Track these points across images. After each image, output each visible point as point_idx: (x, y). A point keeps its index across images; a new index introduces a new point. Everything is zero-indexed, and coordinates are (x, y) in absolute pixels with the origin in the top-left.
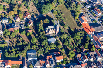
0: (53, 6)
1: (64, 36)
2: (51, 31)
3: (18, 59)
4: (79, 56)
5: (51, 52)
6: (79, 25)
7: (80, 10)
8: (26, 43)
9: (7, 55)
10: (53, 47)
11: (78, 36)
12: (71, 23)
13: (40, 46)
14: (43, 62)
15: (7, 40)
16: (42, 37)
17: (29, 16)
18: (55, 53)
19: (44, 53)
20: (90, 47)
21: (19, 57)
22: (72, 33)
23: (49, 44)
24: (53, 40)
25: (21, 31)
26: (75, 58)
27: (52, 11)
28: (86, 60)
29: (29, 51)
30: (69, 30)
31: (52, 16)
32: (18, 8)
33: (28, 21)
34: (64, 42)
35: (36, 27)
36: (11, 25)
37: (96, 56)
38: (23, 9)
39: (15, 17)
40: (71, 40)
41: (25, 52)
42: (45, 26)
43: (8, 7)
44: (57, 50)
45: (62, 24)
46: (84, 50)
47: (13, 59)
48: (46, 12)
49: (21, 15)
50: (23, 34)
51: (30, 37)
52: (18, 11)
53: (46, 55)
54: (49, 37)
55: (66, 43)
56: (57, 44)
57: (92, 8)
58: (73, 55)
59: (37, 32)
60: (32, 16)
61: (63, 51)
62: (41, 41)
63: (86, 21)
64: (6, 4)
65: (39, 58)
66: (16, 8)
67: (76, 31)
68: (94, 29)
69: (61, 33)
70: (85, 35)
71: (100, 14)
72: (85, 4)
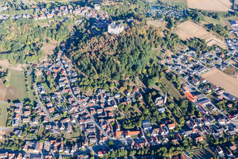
0: (156, 79)
2: (159, 102)
3: (135, 129)
4: (188, 122)
5: (163, 120)
6: (183, 95)
7: (180, 81)
8: (139, 114)
9: (126, 127)
10: (164, 116)
11: (184, 104)
12: (175, 93)
13: (152, 116)
14: (158, 130)
15: (122, 113)
16: (153, 108)
17: (138, 90)
18: (167, 121)
19: (157, 122)
20: (196, 113)
21: (136, 127)
22: (178, 103)
23: (160, 114)
24: (162, 110)
25: (133, 104)
26: (185, 125)
27: (157, 84)
28: (196, 125)
29: (143, 121)
30: (175, 99)
31: (158, 88)
32: (127, 84)
33: (137, 95)
34: (172, 111)
35: (145, 99)
36: (124, 100)
37: (203, 121)
38: (131, 84)
39: (126, 92)
40: (178, 108)
41: (140, 122)
43: (118, 84)
44: (168, 119)
45: (168, 95)
46: (192, 117)
47: (131, 130)
48: (152, 86)
49: (131, 90)
50: (135, 107)
51: (141, 109)
52: (128, 86)
53: (159, 124)
54: (159, 107)
55: (175, 112)
56: (166, 113)
57: (190, 79)
58: (183, 122)
59: (147, 104)
60: (140, 90)
61: (173, 119)
62: (152, 112)
63: (188, 90)
64: (116, 81)
65: (154, 127)
66: (126, 84)
67: (181, 100)
68: (196, 97)
69: (168, 103)
70: (190, 103)
71: (198, 83)
72: (183, 75)
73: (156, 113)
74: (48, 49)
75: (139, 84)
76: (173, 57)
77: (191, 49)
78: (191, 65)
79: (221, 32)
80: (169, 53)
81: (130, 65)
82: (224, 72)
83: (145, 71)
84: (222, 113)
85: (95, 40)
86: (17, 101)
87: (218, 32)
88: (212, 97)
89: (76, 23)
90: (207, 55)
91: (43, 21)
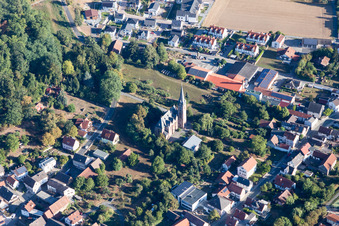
4: (275, 140)
6: (206, 85)
10: (210, 155)
15: (101, 203)
23: (197, 153)
28: (297, 138)
31: (133, 98)
34: (217, 134)
37: (301, 121)
39: (63, 143)
40: (224, 122)
41: (170, 197)
44: (222, 157)
46: (271, 125)
48: (119, 98)
49: (75, 131)
50: (121, 170)
51: (142, 168)
52: (61, 126)
53: (215, 178)
54: (180, 141)
61: (235, 151)
62: (173, 160)
65: (209, 191)
68: (239, 78)
73: (186, 157)
75: (80, 107)
78: (159, 10)
81: (24, 66)
83: (70, 67)
84: (321, 87)
88: (271, 61)
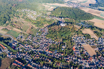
1: (66, 49)
2: (63, 47)
3: (52, 51)
4: (68, 56)
6: (72, 48)
7: (74, 44)
9: (50, 50)
10: (62, 51)
12: (70, 46)
13: (59, 50)
15: (52, 46)
17: (60, 42)
18: (62, 53)
20: (72, 54)
25: (56, 45)
26: (67, 56)
27: (66, 42)
28: (70, 57)
29: (55, 50)
30: (69, 48)
31: (66, 43)
33: (59, 43)
34: (66, 50)
35: (60, 45)
36: (54, 43)
37: (73, 57)
39: (56, 41)
40: (68, 51)
41: (54, 50)
42: (62, 45)
43: (55, 38)
45: (67, 46)
46: (70, 55)
47: (51, 51)
48: (64, 42)
49: (58, 41)
51: (57, 47)
54: (62, 48)
55: (66, 51)
56: (64, 50)
57: (78, 44)
58: (67, 55)
62: (60, 49)
63: (74, 47)
65: (57, 53)
66: (57, 39)
67: (70, 49)
68: (76, 50)
69: (66, 48)
70: (73, 51)
71: (79, 46)
72: (76, 43)
74: (45, 25)
75: (61, 40)
76: (77, 37)
77: (84, 36)
78: (81, 41)
79: (99, 35)
80: (76, 36)
82: (91, 46)
83: (65, 38)
84: (81, 58)
85: (56, 26)
86: (31, 35)
87: (98, 34)
88: (81, 52)
89: (55, 21)
90: (88, 40)
91: (48, 19)
